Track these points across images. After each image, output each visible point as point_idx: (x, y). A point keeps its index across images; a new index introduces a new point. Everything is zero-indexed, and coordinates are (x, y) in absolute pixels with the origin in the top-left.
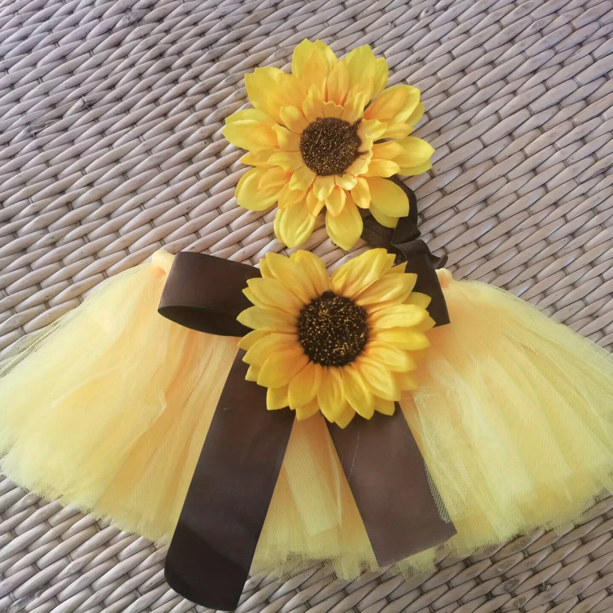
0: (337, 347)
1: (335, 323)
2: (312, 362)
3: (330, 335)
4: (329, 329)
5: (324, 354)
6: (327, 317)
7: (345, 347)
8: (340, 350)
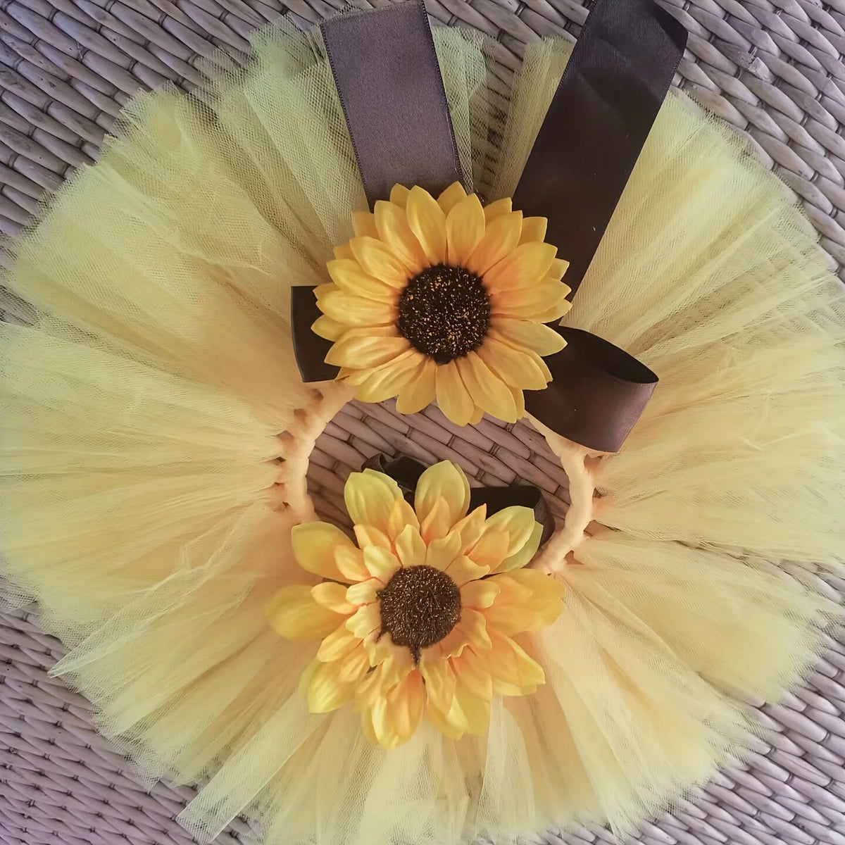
0: (445, 287)
1: (442, 319)
2: (480, 275)
3: (451, 304)
4: (451, 312)
5: (462, 281)
6: (450, 328)
7: (434, 286)
8: (442, 283)
